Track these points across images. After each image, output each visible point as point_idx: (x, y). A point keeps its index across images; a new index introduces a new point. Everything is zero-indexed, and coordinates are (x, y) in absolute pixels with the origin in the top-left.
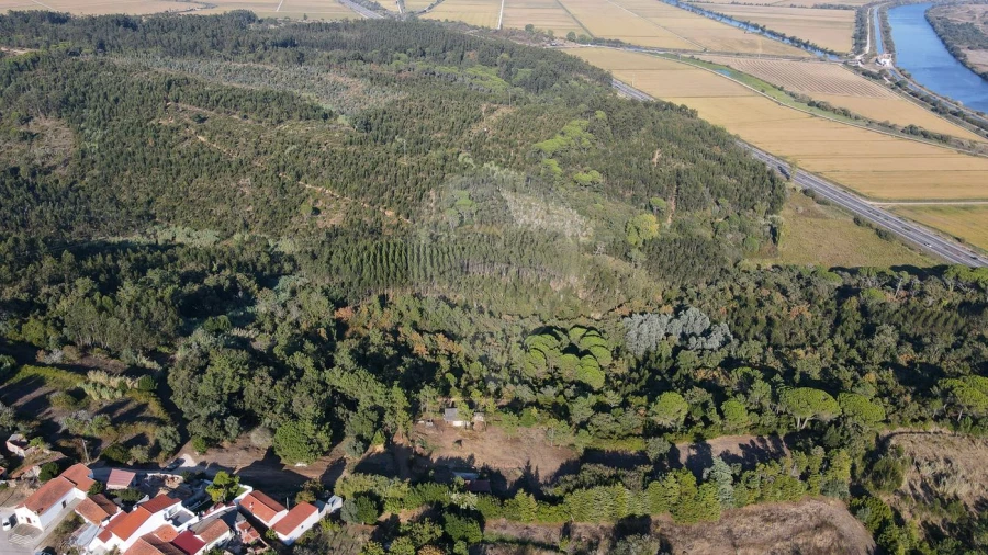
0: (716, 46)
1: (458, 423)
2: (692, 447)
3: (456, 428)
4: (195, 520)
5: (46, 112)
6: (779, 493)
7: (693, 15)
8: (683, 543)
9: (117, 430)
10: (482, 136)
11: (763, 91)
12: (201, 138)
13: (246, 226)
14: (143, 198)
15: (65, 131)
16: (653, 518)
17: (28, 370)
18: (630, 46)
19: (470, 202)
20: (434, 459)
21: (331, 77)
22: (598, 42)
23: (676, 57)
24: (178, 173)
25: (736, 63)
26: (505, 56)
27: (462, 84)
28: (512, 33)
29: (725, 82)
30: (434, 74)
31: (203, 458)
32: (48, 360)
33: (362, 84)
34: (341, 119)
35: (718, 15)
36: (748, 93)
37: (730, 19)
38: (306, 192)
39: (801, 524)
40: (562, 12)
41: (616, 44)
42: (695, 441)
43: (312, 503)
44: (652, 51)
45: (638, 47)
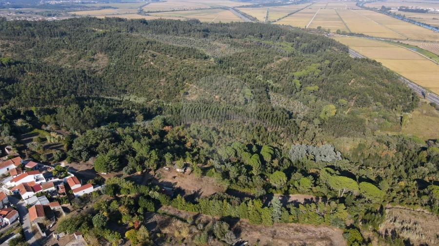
0: (416, 38)
1: (178, 170)
2: (281, 196)
3: (177, 172)
4: (44, 181)
5: (101, 51)
6: (307, 220)
7: (410, 24)
8: (248, 232)
9: (44, 150)
10: (271, 68)
11: (431, 58)
12: (152, 63)
13: (158, 97)
14: (124, 84)
15: (106, 59)
16: (241, 220)
17: (36, 130)
18: (368, 36)
19: (251, 94)
20: (160, 181)
21: (215, 43)
22: (352, 34)
23: (389, 42)
24: (139, 76)
25: (421, 45)
26: (298, 38)
27: (273, 49)
28: (310, 30)
29: (412, 53)
30: (261, 44)
31: (69, 165)
32: (45, 129)
33: (226, 46)
34: (212, 59)
35: (423, 24)
36: (423, 59)
37: (429, 26)
38: (185, 86)
39: (314, 235)
40: (340, 22)
41: (361, 35)
42: (284, 194)
43: (92, 184)
44: (378, 39)
45: (372, 37)
